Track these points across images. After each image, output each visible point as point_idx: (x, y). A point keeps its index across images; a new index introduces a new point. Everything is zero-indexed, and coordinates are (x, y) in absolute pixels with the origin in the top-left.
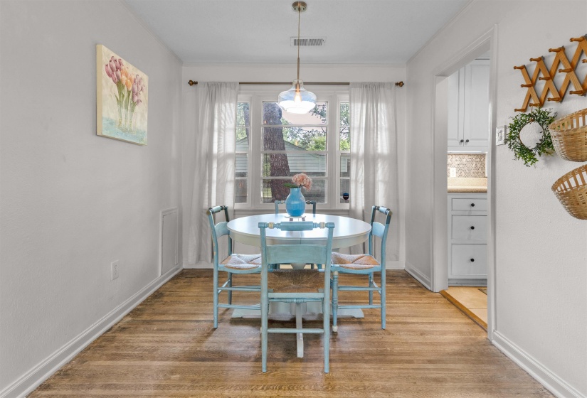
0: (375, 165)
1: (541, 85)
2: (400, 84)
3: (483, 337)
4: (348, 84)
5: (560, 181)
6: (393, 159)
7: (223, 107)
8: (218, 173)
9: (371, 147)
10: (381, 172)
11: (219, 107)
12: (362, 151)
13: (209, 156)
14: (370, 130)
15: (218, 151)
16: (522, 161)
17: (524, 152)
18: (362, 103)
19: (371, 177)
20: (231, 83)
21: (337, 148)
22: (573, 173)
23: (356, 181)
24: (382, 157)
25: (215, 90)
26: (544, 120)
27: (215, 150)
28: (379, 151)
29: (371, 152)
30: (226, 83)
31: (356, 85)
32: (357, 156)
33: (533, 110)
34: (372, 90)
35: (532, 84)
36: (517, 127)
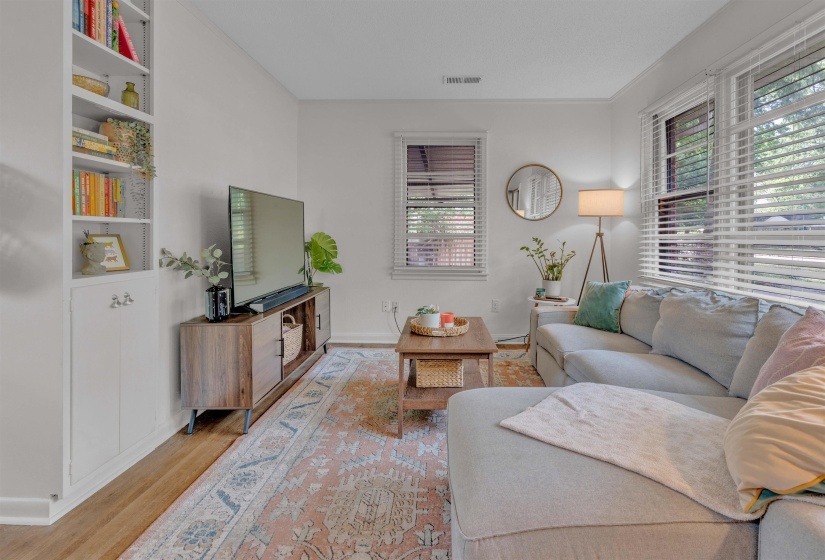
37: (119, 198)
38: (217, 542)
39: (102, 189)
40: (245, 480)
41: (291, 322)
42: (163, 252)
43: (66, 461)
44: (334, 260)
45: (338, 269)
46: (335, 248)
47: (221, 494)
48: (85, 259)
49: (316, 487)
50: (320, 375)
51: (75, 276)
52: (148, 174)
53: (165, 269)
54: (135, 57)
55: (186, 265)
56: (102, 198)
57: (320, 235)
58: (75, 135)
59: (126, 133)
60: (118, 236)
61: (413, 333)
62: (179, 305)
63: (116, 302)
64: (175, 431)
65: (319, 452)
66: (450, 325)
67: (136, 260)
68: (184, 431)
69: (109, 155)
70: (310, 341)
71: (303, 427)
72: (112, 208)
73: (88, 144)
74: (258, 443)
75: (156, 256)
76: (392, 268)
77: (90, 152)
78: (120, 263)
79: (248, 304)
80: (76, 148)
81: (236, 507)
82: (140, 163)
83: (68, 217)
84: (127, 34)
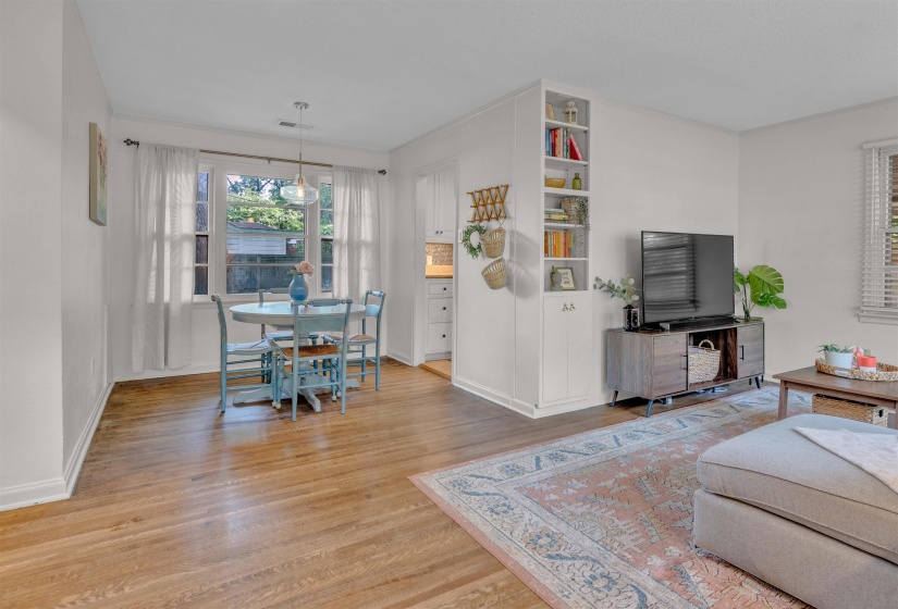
0: (359, 252)
1: (481, 208)
2: (383, 172)
3: (449, 383)
4: (331, 166)
5: (486, 269)
6: (376, 247)
7: (179, 178)
8: (172, 259)
9: (355, 234)
10: (365, 260)
11: (171, 177)
12: (345, 237)
13: (159, 236)
14: (354, 217)
15: (172, 232)
16: (470, 256)
17: (473, 250)
18: (345, 187)
19: (355, 264)
20: (188, 149)
21: (319, 234)
22: (492, 264)
23: (340, 268)
24: (366, 244)
25: (165, 155)
26: (481, 231)
27: (167, 230)
28: (363, 238)
29: (356, 239)
30: (181, 150)
31: (339, 168)
32: (340, 243)
33: (476, 223)
34: (355, 175)
35: (476, 206)
36: (468, 233)
37: (572, 245)
38: (602, 452)
39: (562, 240)
40: (633, 437)
41: (710, 347)
42: (597, 279)
43: (541, 390)
44: (779, 295)
45: (782, 304)
46: (781, 281)
47: (615, 437)
48: (553, 282)
49: (677, 456)
50: (739, 402)
51: (546, 290)
52: (587, 228)
53: (598, 291)
54: (580, 156)
55: (611, 289)
56: (562, 246)
57: (763, 268)
58: (546, 213)
59: (574, 206)
60: (571, 269)
61: (819, 372)
62: (609, 317)
63: (565, 308)
64: (603, 402)
65: (695, 442)
66: (871, 370)
67: (580, 284)
68: (609, 405)
69: (564, 221)
70: (731, 368)
71: (692, 427)
72: (568, 252)
73: (553, 217)
74: (653, 424)
75: (591, 282)
76: (859, 308)
77: (554, 221)
78: (571, 285)
79: (658, 323)
80: (548, 220)
81: (619, 445)
82: (581, 223)
83: (542, 258)
84: (575, 144)
